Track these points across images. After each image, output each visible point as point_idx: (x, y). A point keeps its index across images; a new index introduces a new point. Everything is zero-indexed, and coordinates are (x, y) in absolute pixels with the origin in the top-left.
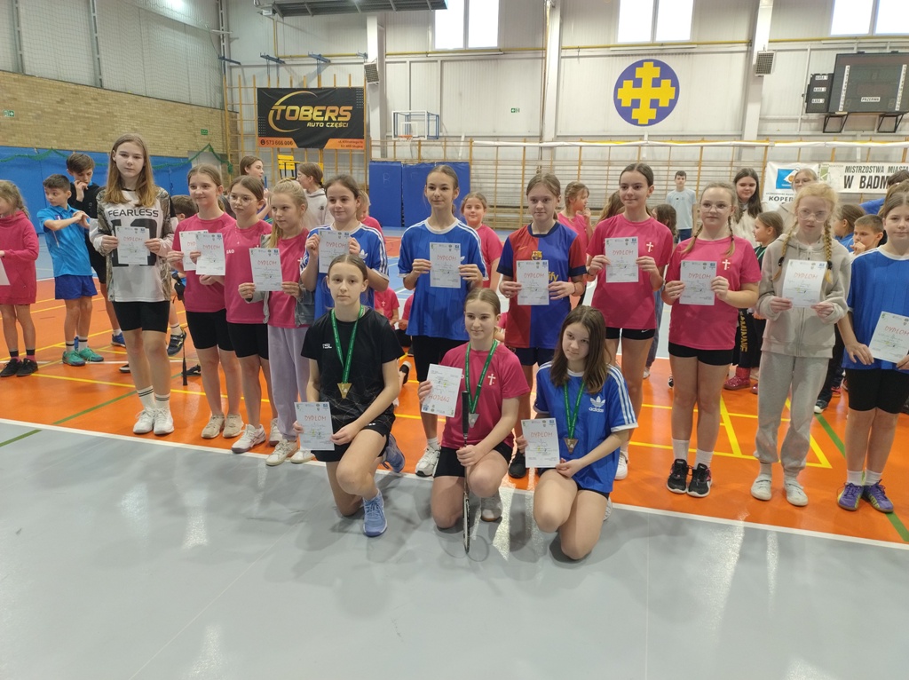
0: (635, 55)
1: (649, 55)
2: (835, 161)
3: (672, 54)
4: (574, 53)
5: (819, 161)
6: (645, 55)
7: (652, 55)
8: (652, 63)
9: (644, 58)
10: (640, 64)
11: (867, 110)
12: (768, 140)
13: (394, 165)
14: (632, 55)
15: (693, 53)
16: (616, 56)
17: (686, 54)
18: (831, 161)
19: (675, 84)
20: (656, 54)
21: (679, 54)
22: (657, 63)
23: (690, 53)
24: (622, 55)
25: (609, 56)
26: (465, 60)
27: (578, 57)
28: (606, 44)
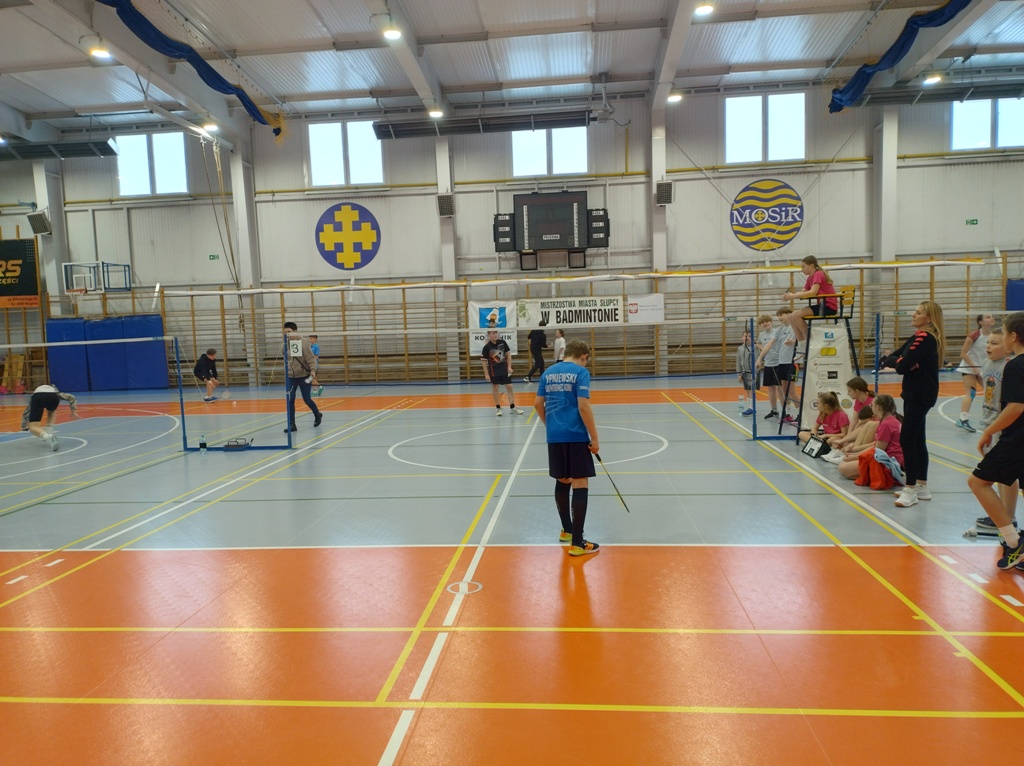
0: (332, 199)
1: (345, 198)
2: (530, 298)
3: (369, 197)
4: (269, 197)
5: (517, 298)
6: (342, 198)
7: (349, 198)
8: (350, 207)
9: (341, 201)
10: (338, 208)
11: (552, 247)
12: (466, 280)
13: (75, 321)
14: (329, 199)
15: (389, 196)
16: (313, 199)
17: (382, 196)
18: (527, 298)
19: (375, 227)
20: (352, 198)
21: (375, 197)
22: (355, 207)
23: (385, 196)
24: (319, 199)
25: (306, 200)
26: (154, 207)
27: (273, 201)
28: (301, 188)
